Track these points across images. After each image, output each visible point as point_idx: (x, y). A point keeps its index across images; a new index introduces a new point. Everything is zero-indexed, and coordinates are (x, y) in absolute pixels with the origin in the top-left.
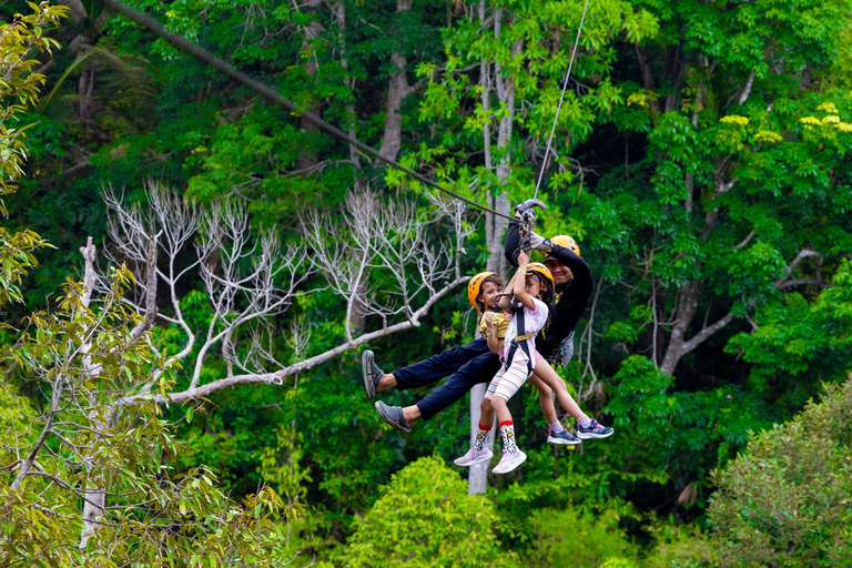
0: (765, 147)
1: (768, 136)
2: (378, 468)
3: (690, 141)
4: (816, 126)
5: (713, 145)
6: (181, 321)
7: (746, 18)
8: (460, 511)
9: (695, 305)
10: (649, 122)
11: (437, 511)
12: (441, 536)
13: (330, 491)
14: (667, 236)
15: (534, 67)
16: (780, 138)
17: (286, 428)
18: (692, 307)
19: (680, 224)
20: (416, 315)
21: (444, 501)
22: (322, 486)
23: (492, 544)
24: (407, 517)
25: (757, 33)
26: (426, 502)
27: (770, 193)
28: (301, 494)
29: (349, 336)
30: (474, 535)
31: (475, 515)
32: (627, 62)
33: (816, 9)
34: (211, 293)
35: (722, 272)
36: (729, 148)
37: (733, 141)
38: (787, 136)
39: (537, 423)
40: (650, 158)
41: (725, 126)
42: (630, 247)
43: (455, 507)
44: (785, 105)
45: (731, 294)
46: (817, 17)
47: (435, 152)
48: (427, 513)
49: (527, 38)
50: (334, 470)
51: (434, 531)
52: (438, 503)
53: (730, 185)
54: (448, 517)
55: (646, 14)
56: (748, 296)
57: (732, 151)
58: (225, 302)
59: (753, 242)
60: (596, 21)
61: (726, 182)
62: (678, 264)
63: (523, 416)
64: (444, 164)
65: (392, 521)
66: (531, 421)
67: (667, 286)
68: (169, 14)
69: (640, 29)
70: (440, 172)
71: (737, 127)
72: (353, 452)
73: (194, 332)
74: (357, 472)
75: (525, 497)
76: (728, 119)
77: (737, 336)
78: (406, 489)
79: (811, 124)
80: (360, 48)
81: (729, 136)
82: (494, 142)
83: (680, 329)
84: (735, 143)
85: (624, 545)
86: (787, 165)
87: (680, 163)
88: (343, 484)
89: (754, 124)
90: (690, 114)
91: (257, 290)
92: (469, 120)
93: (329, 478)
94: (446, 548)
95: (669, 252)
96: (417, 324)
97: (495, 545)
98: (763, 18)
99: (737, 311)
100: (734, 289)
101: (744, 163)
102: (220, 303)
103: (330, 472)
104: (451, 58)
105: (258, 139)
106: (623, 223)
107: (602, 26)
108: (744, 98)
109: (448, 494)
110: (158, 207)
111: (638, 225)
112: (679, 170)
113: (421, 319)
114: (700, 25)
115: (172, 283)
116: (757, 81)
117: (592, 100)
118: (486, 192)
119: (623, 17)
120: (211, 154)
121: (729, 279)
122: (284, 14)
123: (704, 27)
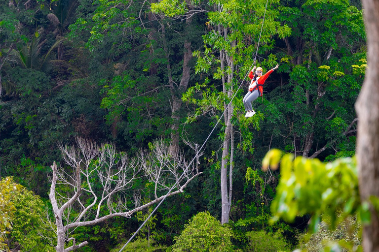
0: (337, 78)
1: (338, 74)
2: (185, 213)
3: (306, 77)
4: (358, 68)
5: (316, 78)
6: (92, 191)
7: (328, 25)
8: (217, 234)
9: (312, 142)
10: (290, 68)
11: (207, 234)
12: (210, 244)
13: (165, 224)
14: (298, 116)
15: (241, 52)
16: (343, 74)
19: (304, 111)
21: (210, 230)
22: (162, 222)
23: (231, 246)
24: (195, 237)
25: (332, 31)
26: (203, 230)
27: (341, 97)
28: (153, 225)
29: (156, 197)
30: (223, 243)
31: (223, 235)
32: (279, 44)
33: (356, 20)
34: (102, 182)
35: (322, 129)
36: (322, 79)
37: (324, 76)
38: (346, 72)
39: (250, 194)
40: (290, 84)
41: (321, 70)
42: (283, 121)
43: (215, 232)
44: (345, 60)
45: (326, 139)
46: (357, 23)
47: (202, 86)
48: (204, 235)
49: (238, 40)
50: (167, 215)
51: (207, 242)
52: (208, 231)
53: (324, 93)
54: (212, 236)
55: (286, 26)
56: (333, 139)
57: (324, 80)
58: (108, 185)
59: (334, 116)
60: (265, 32)
61: (322, 92)
62: (304, 127)
63: (243, 190)
64: (206, 91)
65: (189, 239)
66: (246, 192)
67: (299, 137)
68: (92, 32)
69: (284, 33)
70: (204, 94)
71: (325, 70)
72: (174, 207)
73: (97, 196)
74: (176, 215)
75: (244, 225)
76: (322, 67)
77: (329, 156)
78: (195, 225)
79: (356, 68)
80: (171, 42)
81: (323, 74)
82: (226, 81)
83: (306, 152)
84: (325, 77)
85: (285, 244)
86: (347, 85)
87: (303, 86)
88: (170, 221)
89: (333, 68)
90: (306, 65)
91: (120, 180)
92: (215, 74)
93: (165, 219)
94: (211, 249)
95: (300, 122)
96: (182, 191)
97: (232, 247)
98: (335, 25)
99: (329, 145)
100: (327, 136)
101: (329, 84)
102: (106, 186)
103: (165, 216)
104: (207, 49)
106: (280, 111)
107: (268, 33)
108: (328, 57)
109: (212, 227)
110: (81, 147)
111: (286, 112)
112: (302, 89)
113: (183, 189)
114: (309, 29)
115: (88, 176)
116: (333, 51)
117: (265, 63)
118: (223, 102)
119: (277, 28)
120: (110, 88)
121: (325, 132)
122: (139, 30)
123: (310, 29)
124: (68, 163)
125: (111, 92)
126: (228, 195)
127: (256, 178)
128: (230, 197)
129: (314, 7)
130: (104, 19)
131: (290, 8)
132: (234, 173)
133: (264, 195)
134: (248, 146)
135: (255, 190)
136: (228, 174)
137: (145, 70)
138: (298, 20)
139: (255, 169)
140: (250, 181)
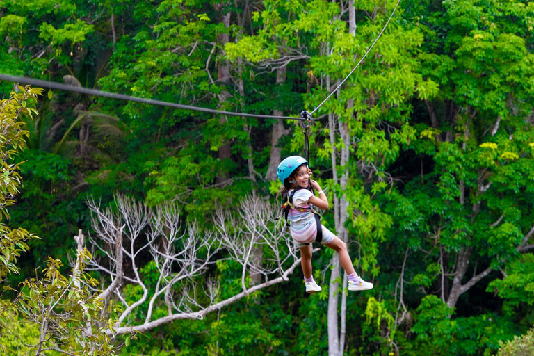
0: (508, 162)
1: (510, 156)
3: (458, 159)
5: (476, 162)
6: (139, 281)
7: (494, 81)
9: (468, 262)
10: (434, 148)
14: (448, 220)
15: (360, 116)
16: (517, 157)
17: (212, 346)
18: (466, 264)
19: (456, 212)
20: (286, 273)
25: (501, 91)
27: (513, 191)
29: (244, 288)
32: (420, 111)
34: (157, 263)
35: (484, 241)
36: (486, 163)
37: (488, 159)
38: (522, 155)
39: (370, 339)
40: (436, 172)
41: (483, 149)
42: (425, 227)
44: (520, 136)
45: (490, 255)
53: (488, 187)
55: (430, 82)
56: (500, 256)
57: (488, 165)
58: (166, 268)
59: (503, 222)
60: (397, 87)
61: (485, 185)
62: (456, 237)
63: (361, 334)
66: (366, 338)
67: (449, 251)
68: (133, 89)
69: (427, 91)
71: (490, 150)
73: (147, 288)
76: (484, 145)
77: (494, 281)
80: (253, 107)
81: (486, 156)
82: (338, 163)
83: (458, 277)
84: (490, 160)
86: (523, 174)
87: (455, 174)
89: (501, 148)
90: (461, 143)
91: (186, 260)
92: (320, 151)
95: (450, 230)
96: (286, 279)
98: (505, 81)
99: (494, 266)
100: (491, 252)
101: (496, 172)
102: (163, 269)
105: (190, 165)
106: (420, 212)
107: (401, 90)
108: (495, 132)
110: (123, 210)
111: (429, 213)
112: (454, 178)
113: (289, 276)
114: (465, 87)
115: (133, 257)
116: (502, 122)
117: (397, 137)
118: (333, 196)
119: (416, 84)
120: (161, 175)
121: (488, 246)
122: (205, 86)
123: (468, 88)
124: (102, 235)
125: (161, 181)
126: (339, 341)
127: (382, 314)
128: (342, 343)
129: (474, 54)
130: (153, 69)
131: (437, 56)
132: (347, 307)
133: (394, 341)
134: (371, 265)
135: (380, 335)
136: (339, 308)
137: (214, 148)
138: (449, 73)
139: (381, 299)
140: (372, 319)
